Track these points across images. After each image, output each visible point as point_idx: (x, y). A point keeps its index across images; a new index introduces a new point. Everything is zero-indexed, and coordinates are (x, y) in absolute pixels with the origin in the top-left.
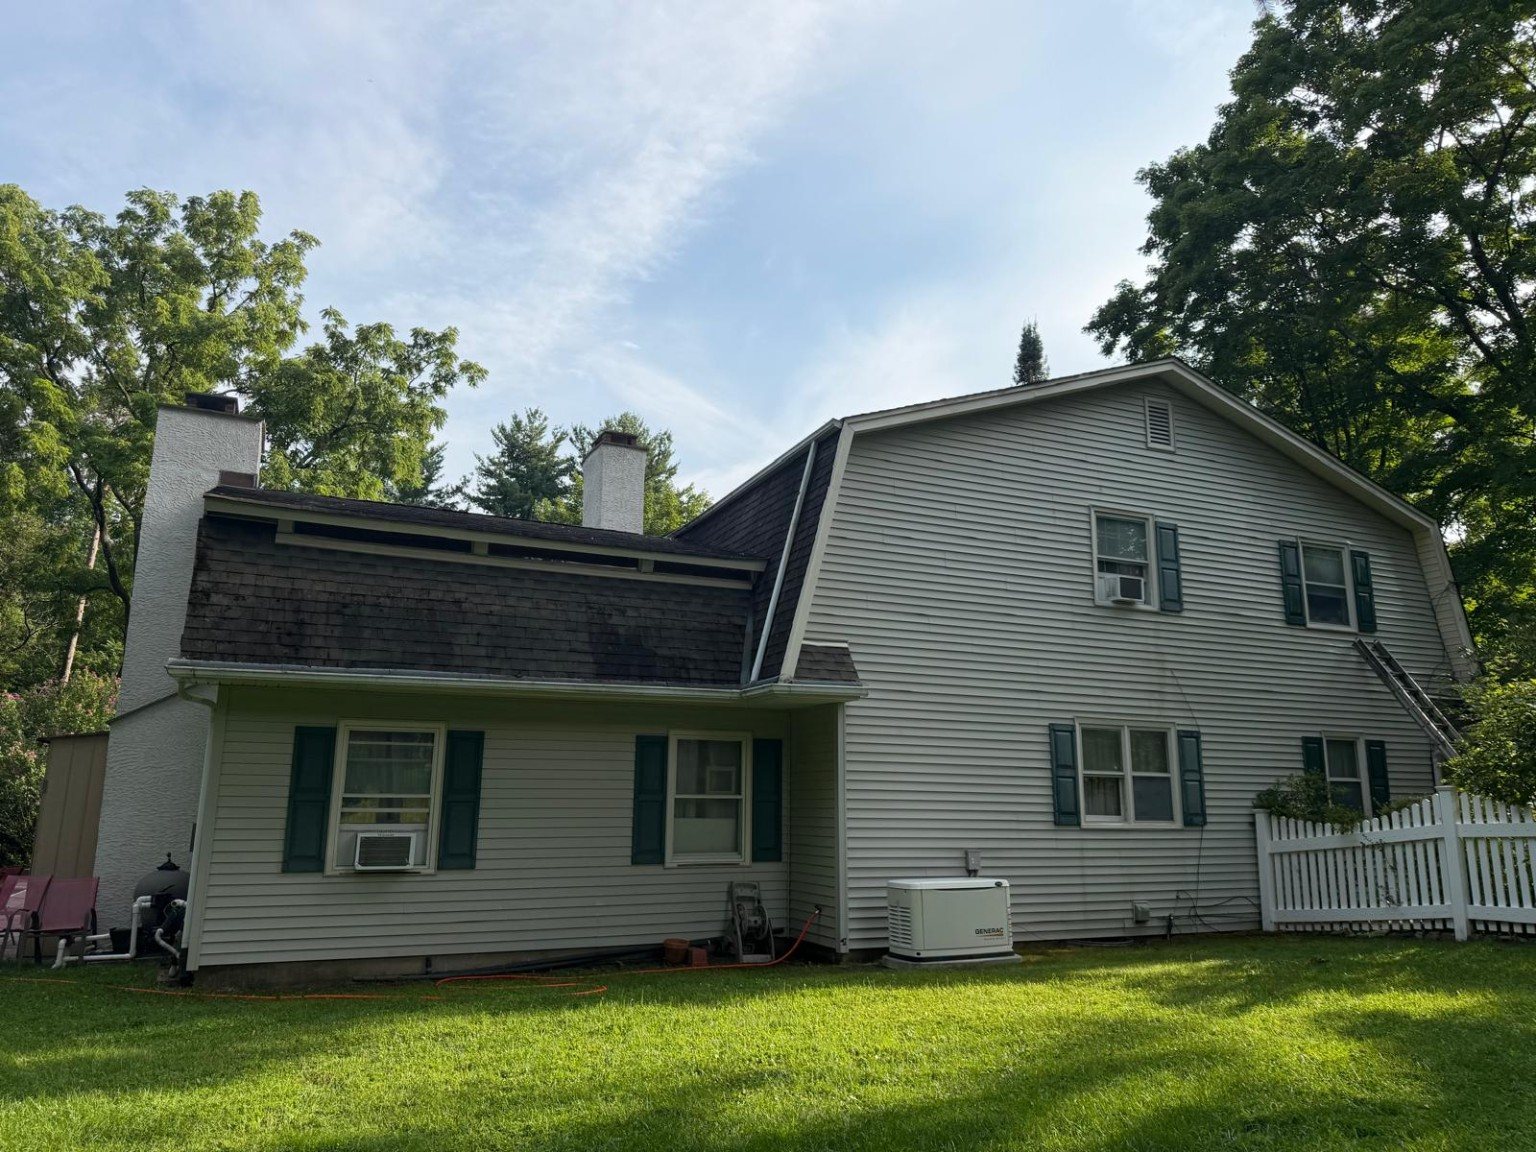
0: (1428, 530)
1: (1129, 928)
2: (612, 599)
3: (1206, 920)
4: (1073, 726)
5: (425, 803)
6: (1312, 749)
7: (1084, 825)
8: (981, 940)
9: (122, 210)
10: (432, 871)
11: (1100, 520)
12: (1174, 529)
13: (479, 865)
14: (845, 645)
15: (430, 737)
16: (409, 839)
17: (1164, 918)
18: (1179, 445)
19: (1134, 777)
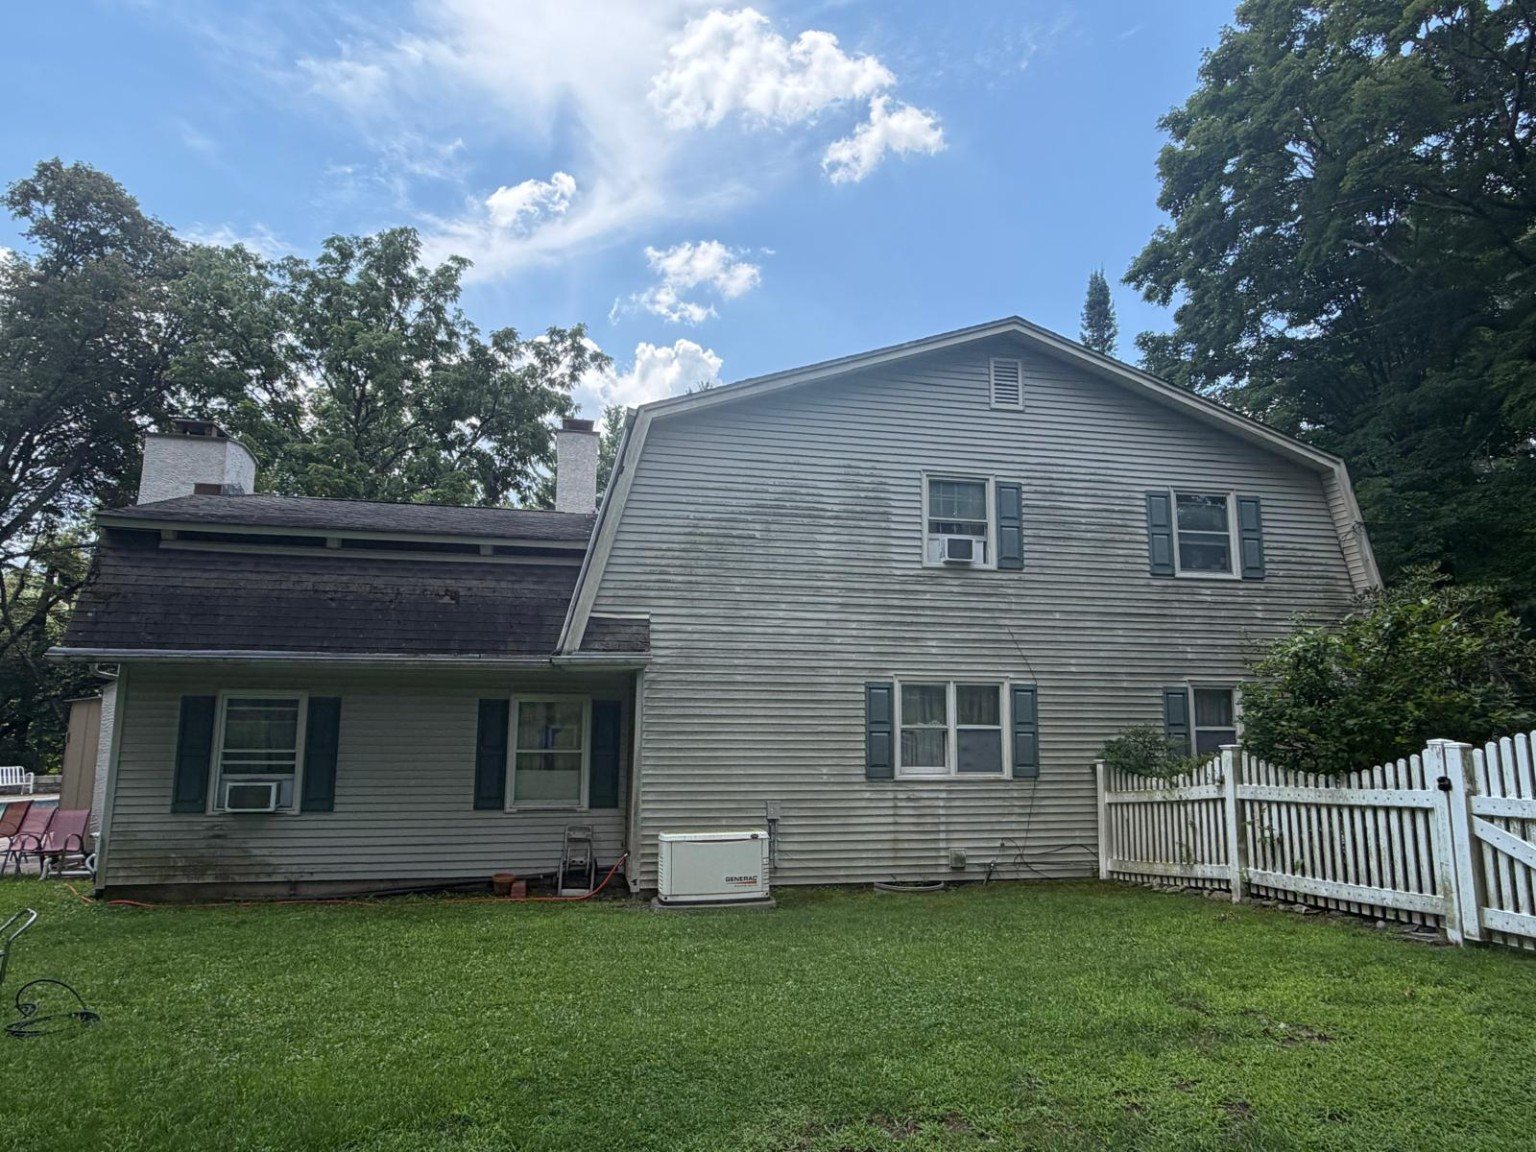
0: (1332, 470)
1: (944, 874)
2: (448, 581)
3: (1035, 867)
4: (892, 684)
5: (293, 756)
6: (1173, 700)
7: (898, 777)
8: (731, 887)
9: (321, 255)
10: (296, 812)
11: (932, 483)
12: (1018, 487)
13: (337, 808)
14: (647, 617)
15: (295, 703)
16: (270, 787)
17: (984, 865)
18: (1028, 403)
19: (959, 730)
